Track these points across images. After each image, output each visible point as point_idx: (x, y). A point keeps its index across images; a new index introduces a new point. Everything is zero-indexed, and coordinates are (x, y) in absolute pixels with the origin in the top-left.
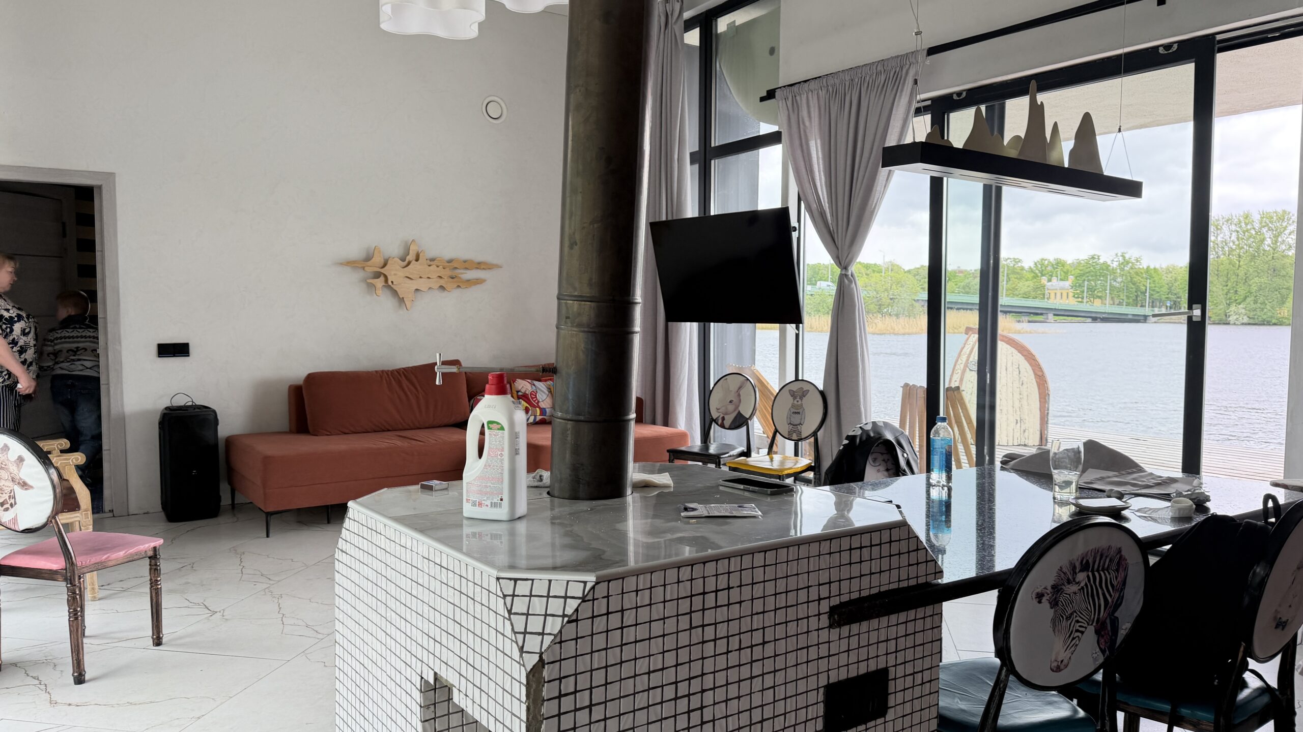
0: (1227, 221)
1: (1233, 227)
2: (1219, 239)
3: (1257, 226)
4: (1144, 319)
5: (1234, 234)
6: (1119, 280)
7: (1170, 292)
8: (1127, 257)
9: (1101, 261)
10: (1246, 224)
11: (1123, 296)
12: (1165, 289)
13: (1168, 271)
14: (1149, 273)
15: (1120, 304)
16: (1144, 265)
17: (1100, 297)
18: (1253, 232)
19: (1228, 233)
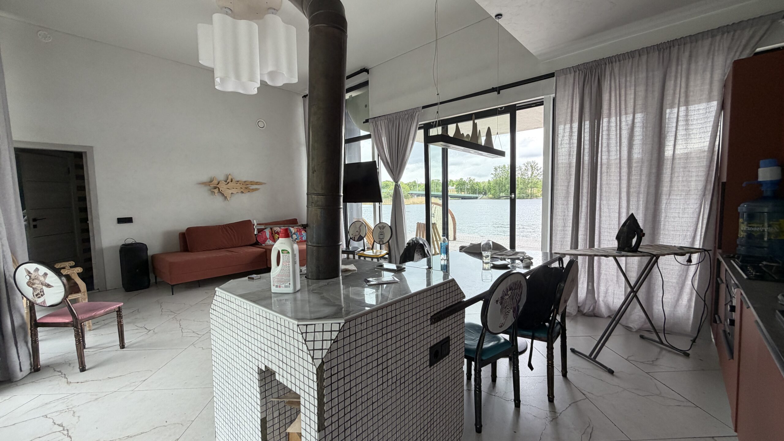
0: (499, 167)
1: (501, 169)
2: (497, 173)
3: (507, 169)
4: (477, 198)
5: (501, 171)
6: (469, 186)
7: (483, 189)
8: (471, 179)
9: (463, 180)
10: (504, 168)
11: (470, 191)
12: (482, 189)
13: (483, 183)
14: (477, 184)
15: (469, 194)
16: (476, 181)
17: (463, 191)
18: (506, 171)
19: (499, 171)
